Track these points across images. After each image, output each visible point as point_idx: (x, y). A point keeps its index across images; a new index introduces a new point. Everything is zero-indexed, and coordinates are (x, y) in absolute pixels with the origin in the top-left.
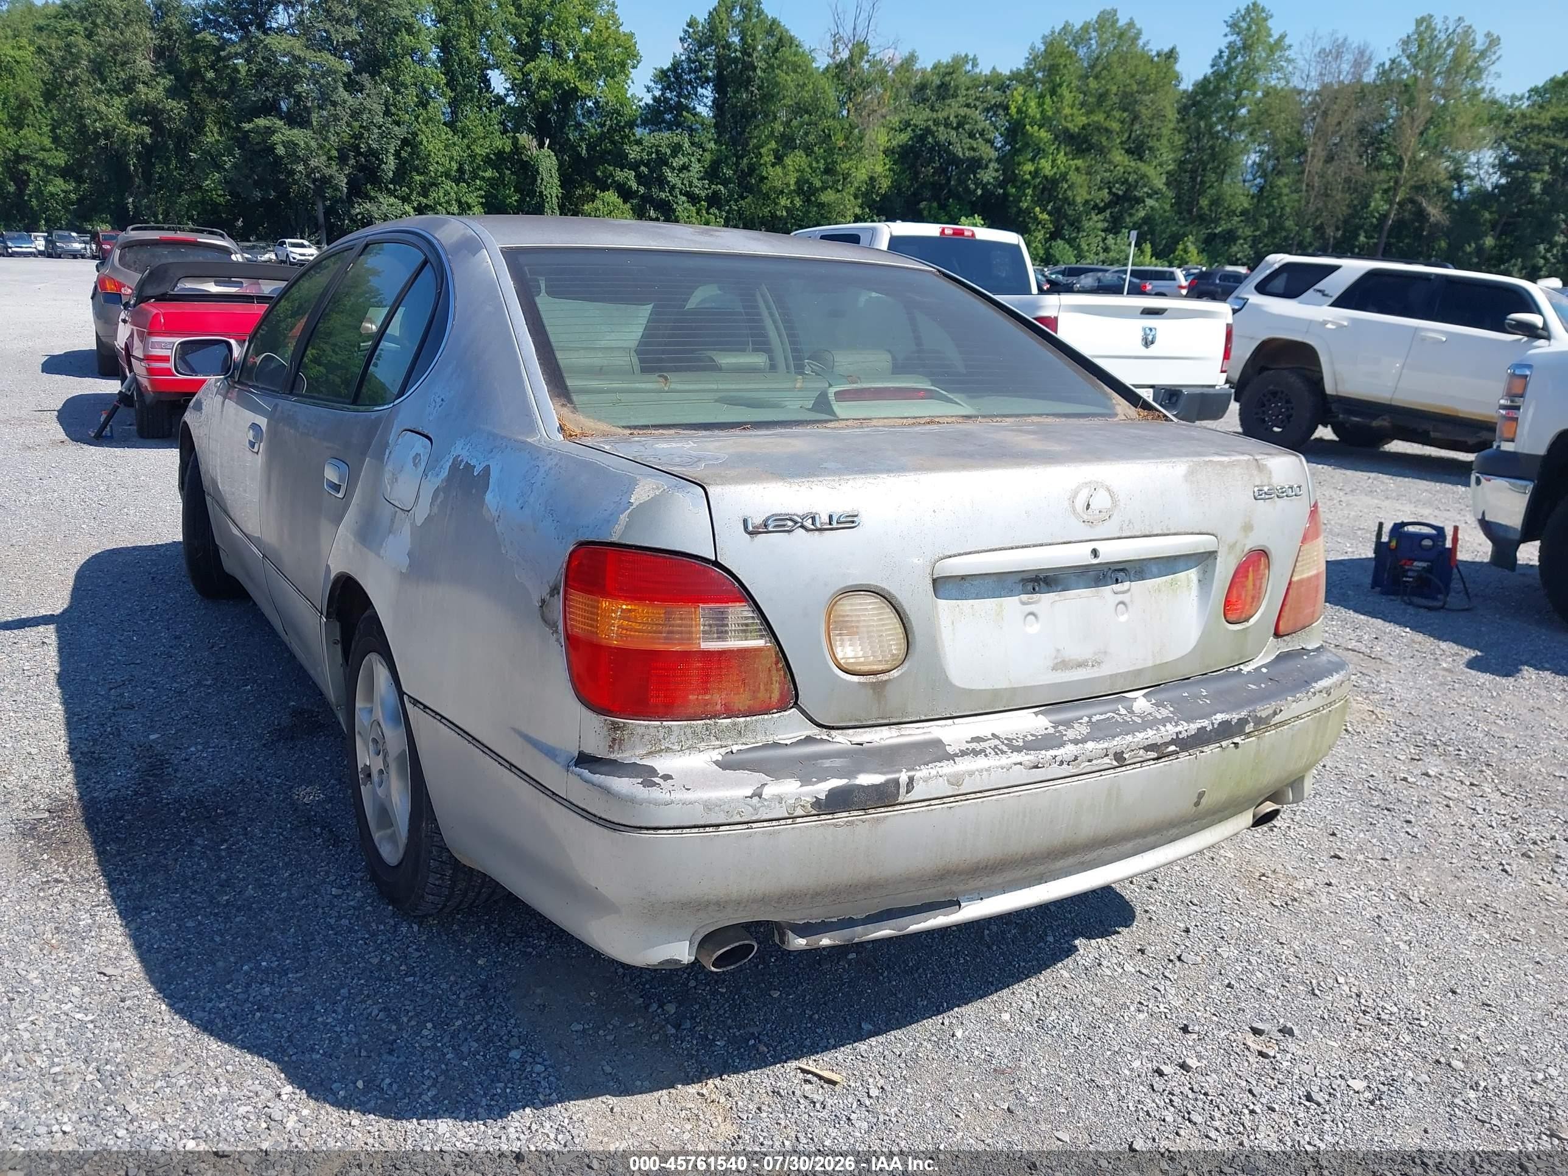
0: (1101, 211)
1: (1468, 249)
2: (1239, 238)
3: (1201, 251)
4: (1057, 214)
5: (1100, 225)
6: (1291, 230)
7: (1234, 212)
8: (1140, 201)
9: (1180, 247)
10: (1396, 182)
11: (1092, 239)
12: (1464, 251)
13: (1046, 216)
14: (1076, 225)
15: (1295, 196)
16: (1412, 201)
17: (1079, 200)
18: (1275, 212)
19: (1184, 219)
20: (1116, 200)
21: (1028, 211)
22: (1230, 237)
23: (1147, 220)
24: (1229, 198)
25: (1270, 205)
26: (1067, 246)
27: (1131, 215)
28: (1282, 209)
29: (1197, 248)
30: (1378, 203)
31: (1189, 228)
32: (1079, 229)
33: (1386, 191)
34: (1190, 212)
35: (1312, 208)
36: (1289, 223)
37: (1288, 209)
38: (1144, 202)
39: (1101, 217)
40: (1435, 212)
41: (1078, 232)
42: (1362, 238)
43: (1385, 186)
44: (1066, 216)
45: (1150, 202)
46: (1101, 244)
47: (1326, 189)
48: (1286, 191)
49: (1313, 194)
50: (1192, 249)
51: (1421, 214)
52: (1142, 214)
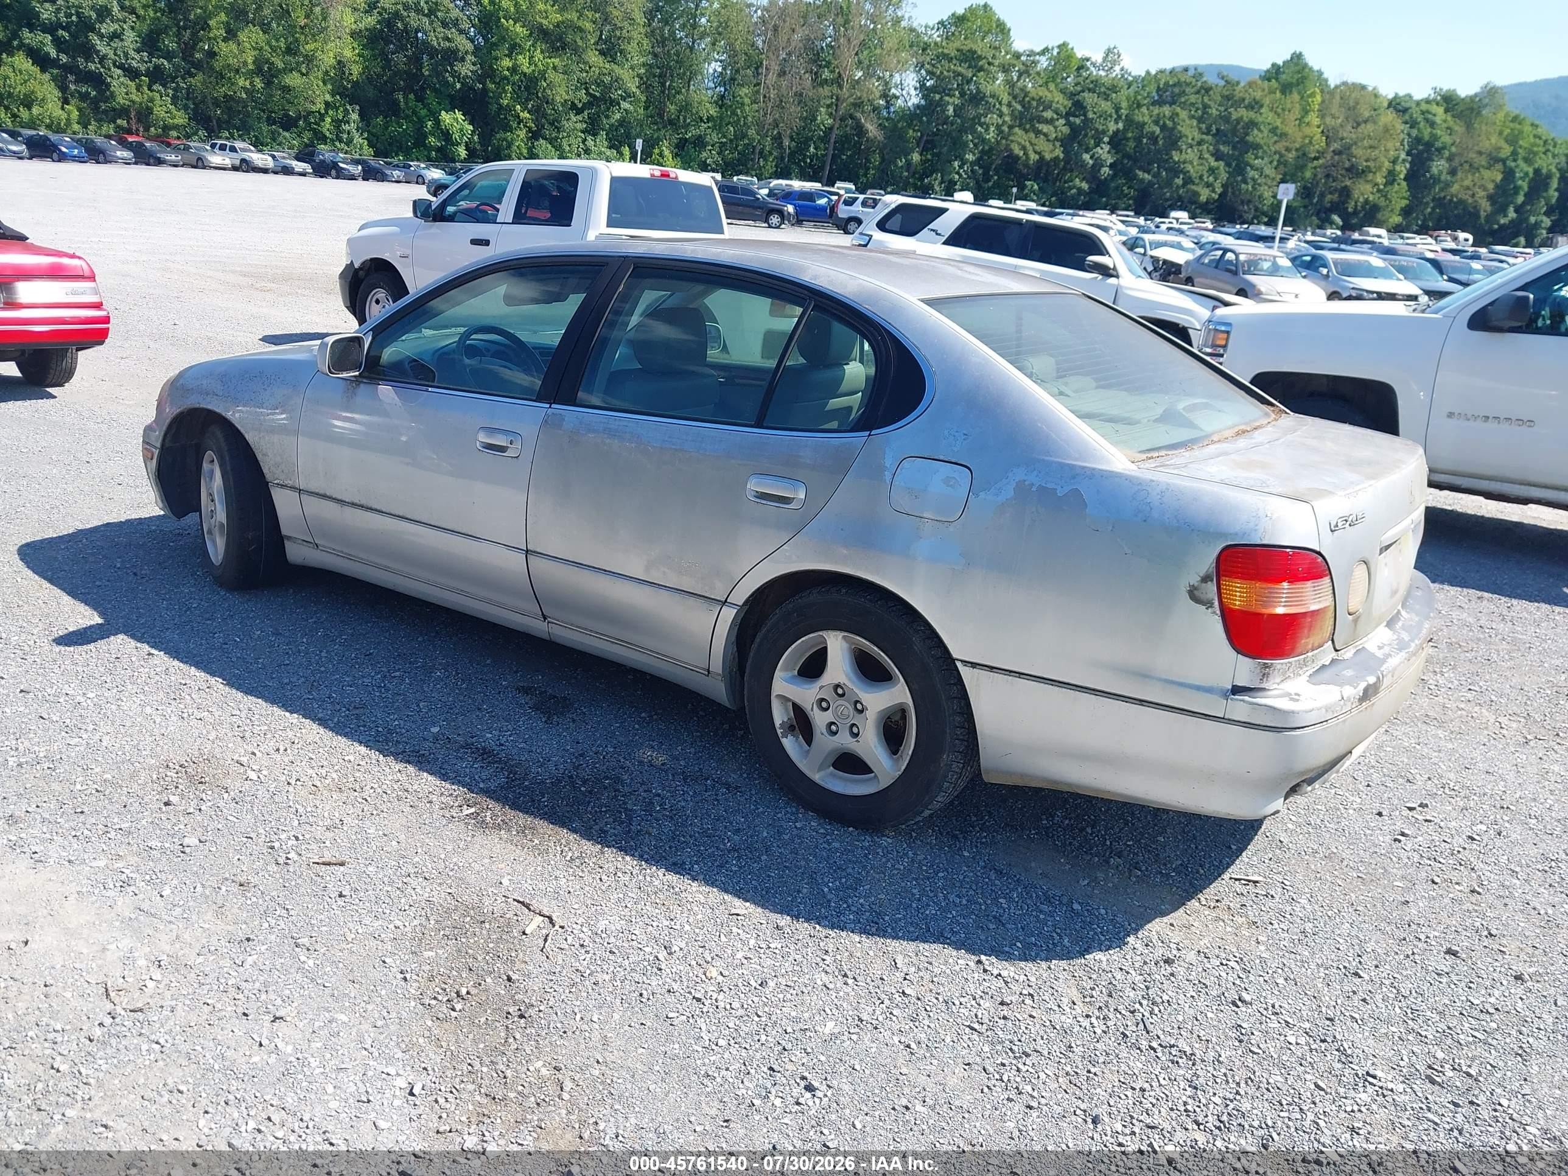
0: (579, 112)
1: (900, 164)
2: (708, 143)
3: (675, 156)
4: (538, 112)
5: (579, 126)
6: (754, 139)
7: (702, 120)
8: (613, 103)
9: (656, 151)
10: (837, 99)
11: (572, 141)
12: (896, 166)
13: (526, 115)
14: (555, 124)
15: (755, 107)
16: (852, 117)
17: (558, 99)
18: (739, 120)
19: (656, 123)
20: (594, 101)
21: (509, 109)
22: (699, 142)
23: (622, 122)
24: (696, 105)
25: (734, 113)
26: (550, 147)
27: (607, 117)
28: (745, 118)
29: (672, 152)
30: (824, 118)
31: (663, 132)
32: (559, 129)
33: (828, 106)
34: (661, 116)
35: (770, 119)
36: (752, 132)
37: (750, 119)
38: (619, 104)
39: (579, 117)
40: (872, 129)
41: (559, 132)
42: (812, 149)
43: (829, 102)
44: (545, 116)
45: (625, 105)
46: (581, 145)
47: (781, 101)
48: (747, 101)
49: (770, 105)
50: (667, 152)
51: (860, 130)
52: (618, 116)
